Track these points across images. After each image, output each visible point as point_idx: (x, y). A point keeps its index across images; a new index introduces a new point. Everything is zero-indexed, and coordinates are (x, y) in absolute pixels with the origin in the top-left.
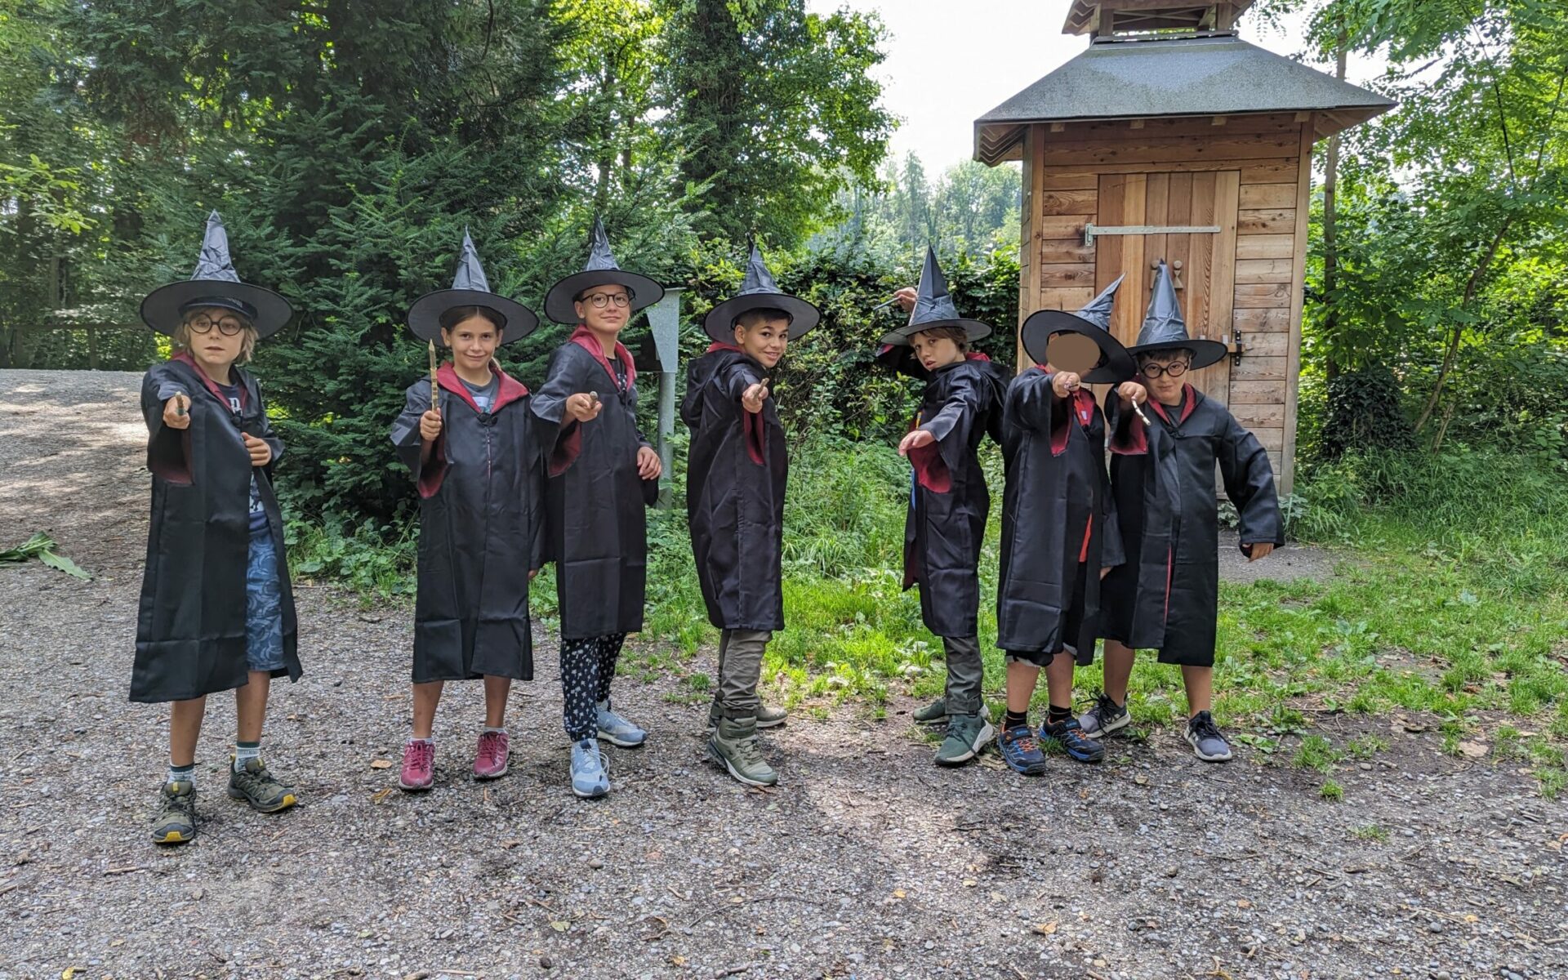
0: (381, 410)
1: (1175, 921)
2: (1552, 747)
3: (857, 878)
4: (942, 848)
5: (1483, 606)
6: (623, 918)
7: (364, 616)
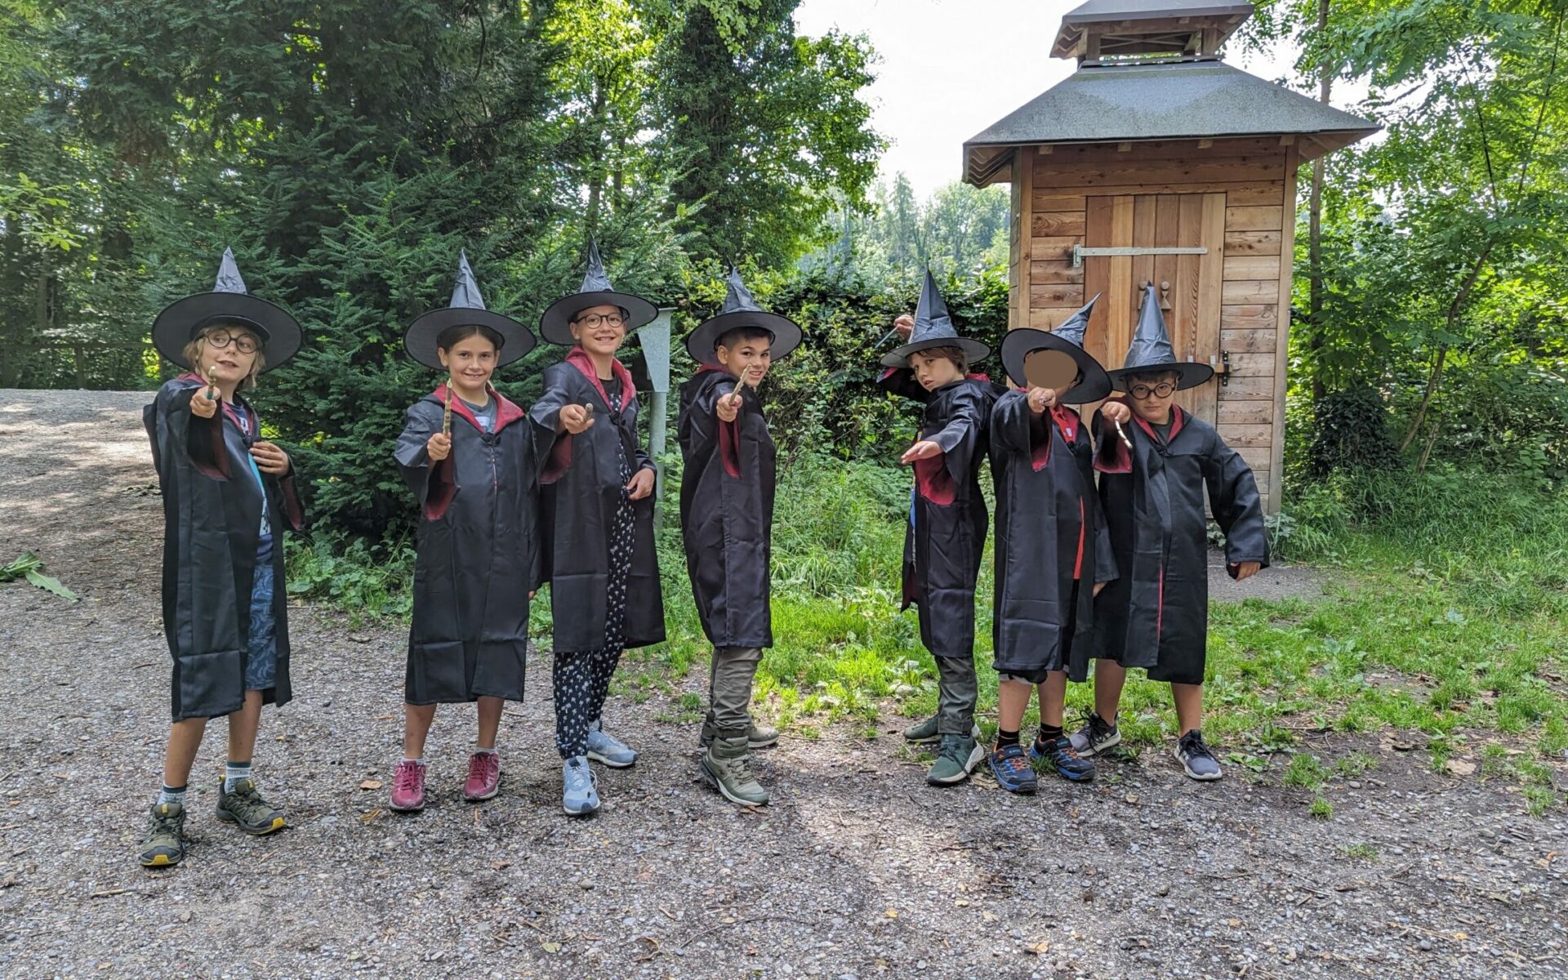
0: (372, 429)
1: (1166, 940)
2: (1539, 765)
3: (849, 898)
4: (933, 868)
5: (1469, 625)
6: (614, 939)
7: (354, 636)
